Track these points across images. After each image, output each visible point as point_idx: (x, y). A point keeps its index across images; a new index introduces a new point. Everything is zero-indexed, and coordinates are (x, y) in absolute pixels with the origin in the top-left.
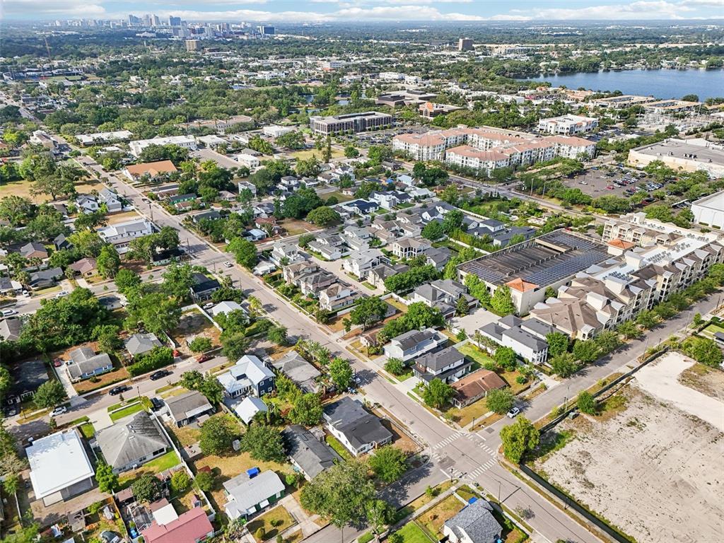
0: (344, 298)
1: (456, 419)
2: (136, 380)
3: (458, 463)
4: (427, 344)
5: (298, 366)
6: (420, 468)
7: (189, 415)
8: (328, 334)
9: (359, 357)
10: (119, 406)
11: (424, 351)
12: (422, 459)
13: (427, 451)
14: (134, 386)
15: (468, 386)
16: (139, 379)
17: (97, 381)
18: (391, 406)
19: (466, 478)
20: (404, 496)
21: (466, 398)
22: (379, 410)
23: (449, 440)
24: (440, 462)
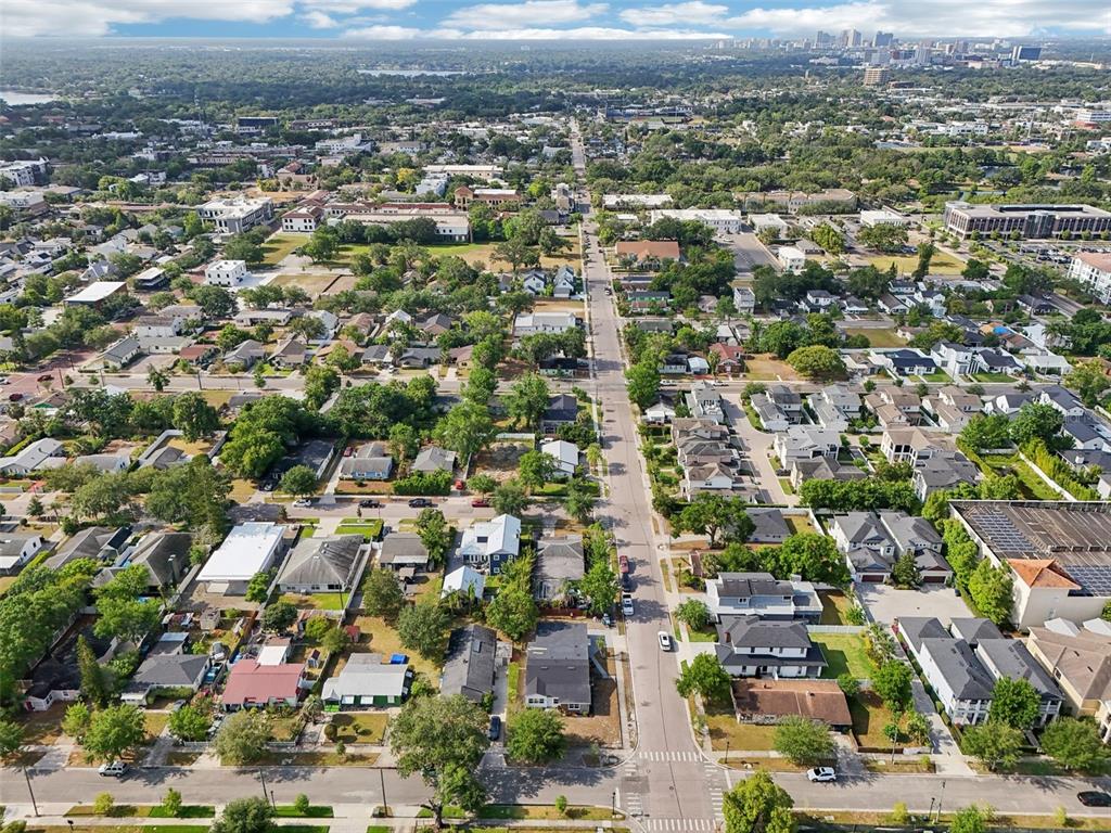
0: (718, 489)
1: (716, 734)
2: (396, 500)
3: (652, 795)
4: (774, 604)
5: (565, 556)
6: (590, 769)
7: (397, 560)
8: (657, 532)
9: (667, 580)
10: (355, 521)
11: (762, 612)
12: (606, 760)
13: (626, 754)
14: (388, 505)
15: (774, 694)
16: (400, 500)
17: (361, 485)
18: (640, 668)
19: (641, 821)
20: (531, 792)
21: (755, 709)
22: (619, 664)
23: (674, 756)
24: (628, 779)
